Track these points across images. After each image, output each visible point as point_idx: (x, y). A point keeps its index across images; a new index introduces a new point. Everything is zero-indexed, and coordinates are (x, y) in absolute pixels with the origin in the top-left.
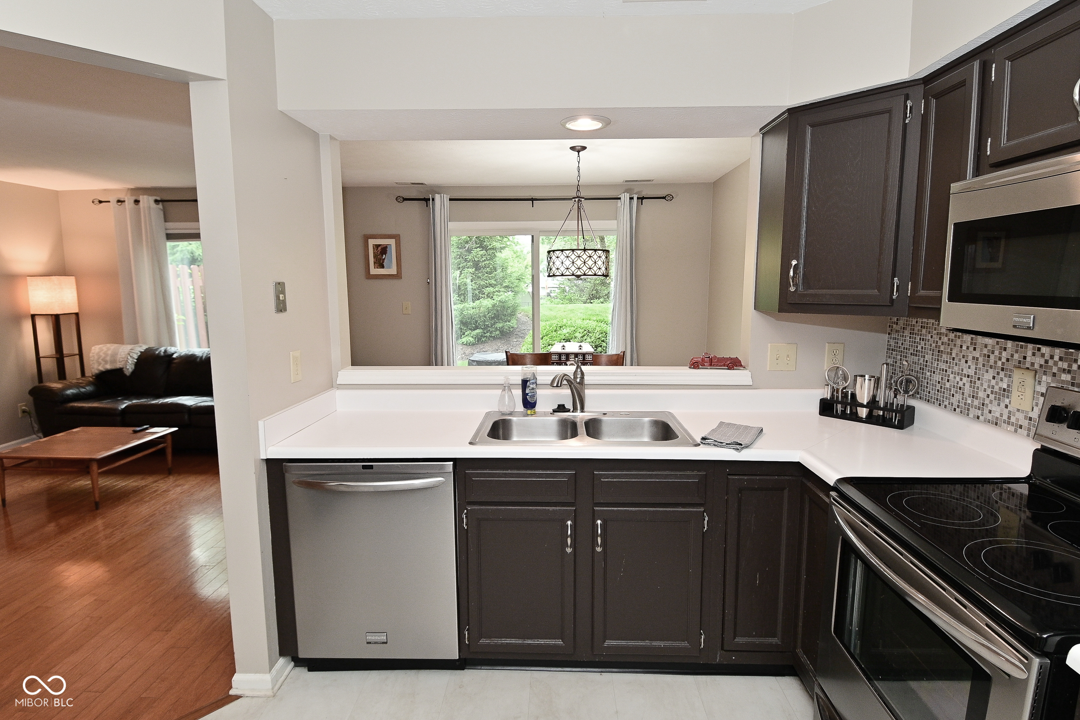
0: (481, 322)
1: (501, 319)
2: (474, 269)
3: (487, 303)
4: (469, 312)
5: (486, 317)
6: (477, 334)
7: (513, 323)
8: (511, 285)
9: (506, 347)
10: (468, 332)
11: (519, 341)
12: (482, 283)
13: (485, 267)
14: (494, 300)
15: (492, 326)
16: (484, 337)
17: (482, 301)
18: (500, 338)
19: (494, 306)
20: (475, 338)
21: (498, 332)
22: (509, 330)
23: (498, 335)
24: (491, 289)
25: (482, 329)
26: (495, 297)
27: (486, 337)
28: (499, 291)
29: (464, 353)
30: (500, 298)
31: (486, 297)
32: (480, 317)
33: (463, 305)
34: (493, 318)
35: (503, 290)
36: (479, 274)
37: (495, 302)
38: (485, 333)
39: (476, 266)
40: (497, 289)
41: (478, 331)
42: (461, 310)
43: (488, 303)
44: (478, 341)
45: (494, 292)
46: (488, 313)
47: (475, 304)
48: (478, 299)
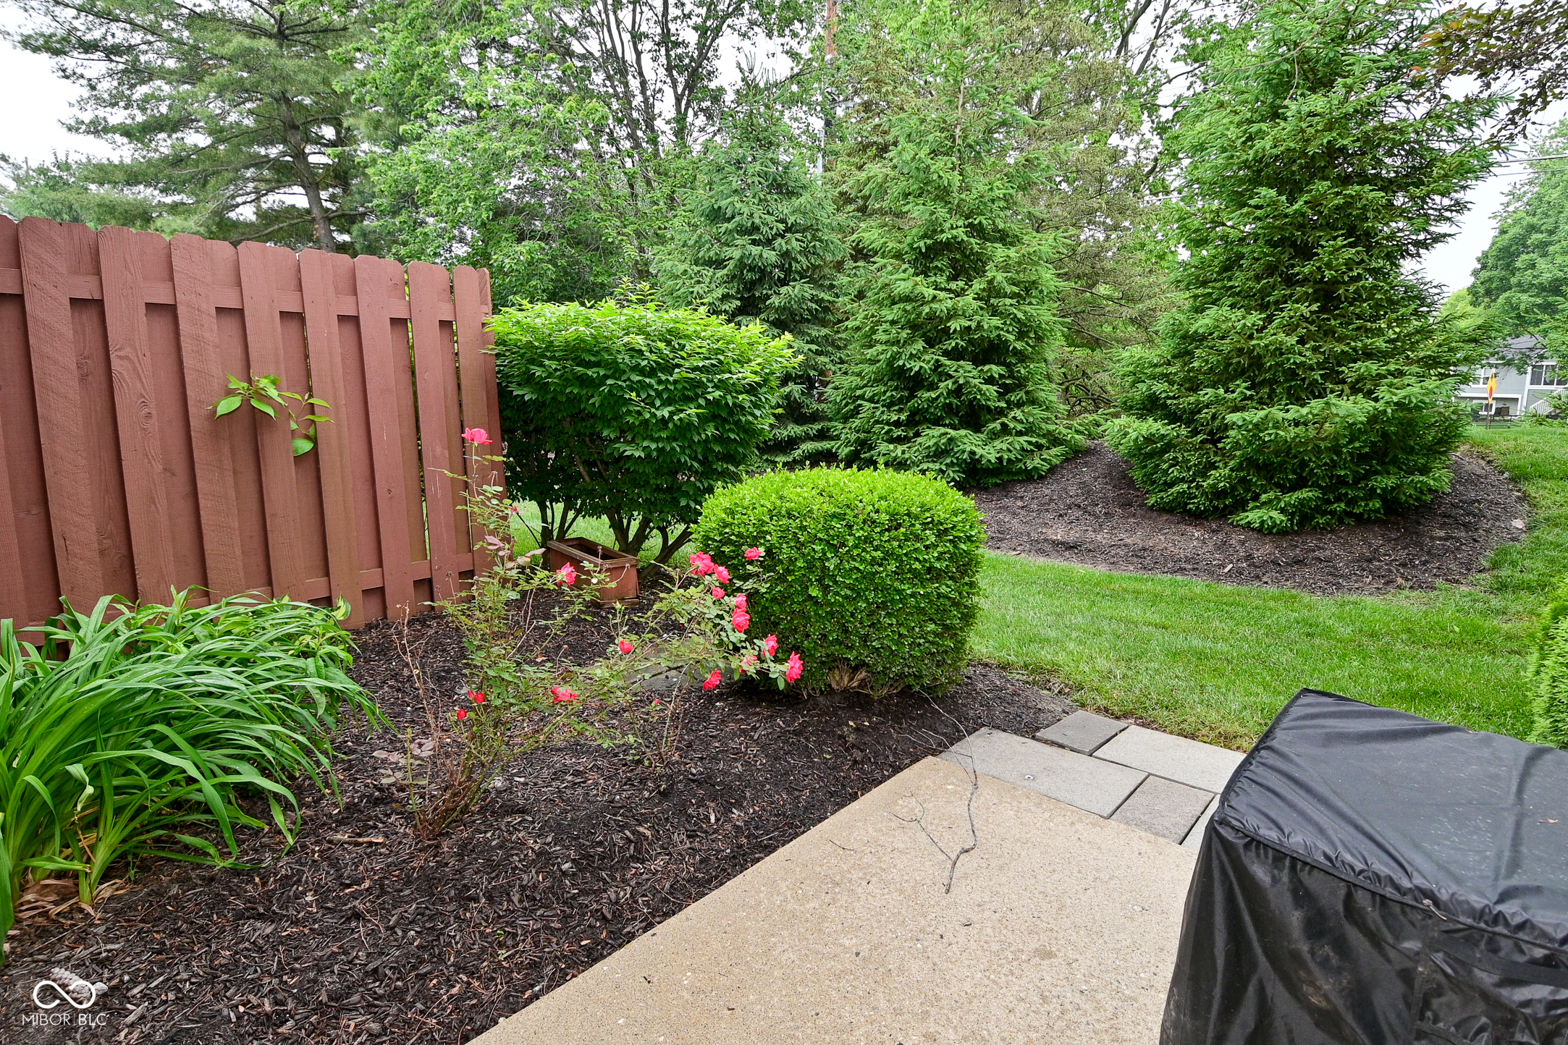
0: (1319, 467)
1: (1395, 461)
2: (1315, 307)
3: (1352, 408)
4: (1282, 433)
5: (1339, 453)
6: (1302, 502)
7: (1440, 478)
8: (1446, 356)
9: (1403, 554)
10: (1272, 495)
11: (1458, 539)
12: (1339, 348)
13: (1358, 297)
14: (1376, 400)
15: (1357, 481)
16: (1324, 513)
17: (1334, 401)
18: (1378, 521)
19: (1373, 419)
20: (1293, 514)
21: (1377, 504)
22: (1418, 499)
23: (1377, 511)
24: (1373, 367)
25: (1320, 487)
26: (1382, 391)
27: (1333, 513)
28: (1400, 374)
29: (1249, 557)
30: (1402, 393)
31: (1347, 390)
32: (1317, 451)
33: (1262, 414)
34: (1361, 458)
35: (1415, 369)
36: (1333, 322)
37: (1380, 405)
38: (1329, 502)
39: (1327, 295)
40: (1392, 367)
41: (1305, 494)
42: (1256, 425)
43: (1355, 410)
44: (1300, 524)
45: (1381, 377)
46: (1350, 442)
47: (1305, 411)
48: (1320, 396)
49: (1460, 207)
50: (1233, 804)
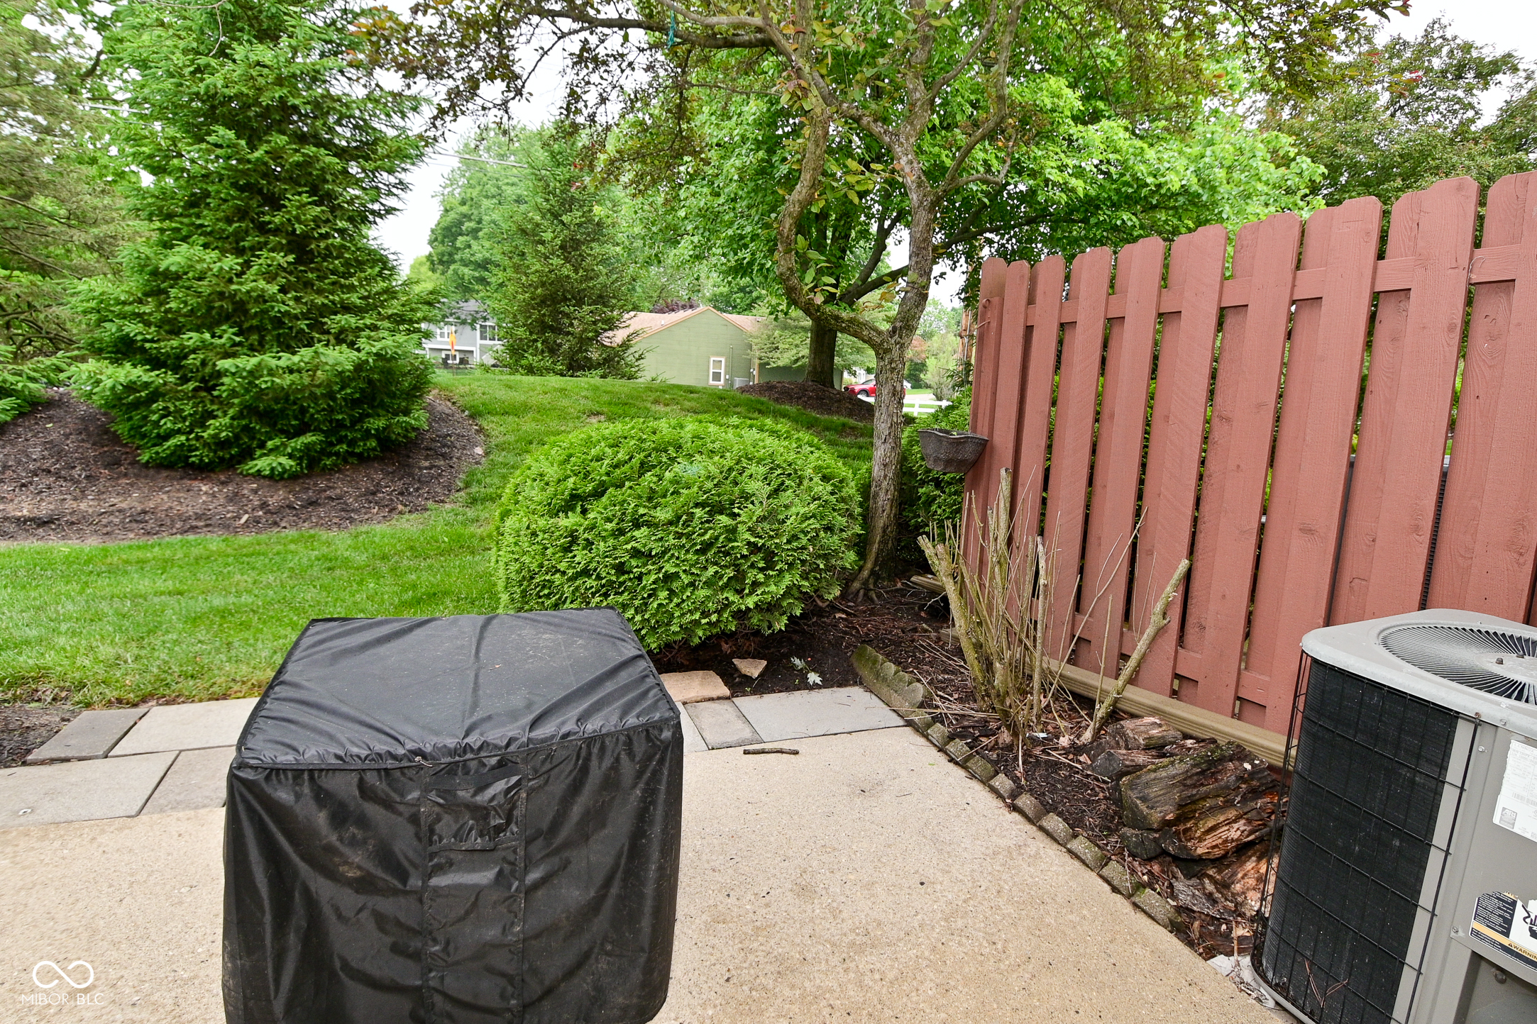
0: (318, 412)
1: (382, 405)
2: (291, 258)
3: (338, 357)
4: (277, 380)
5: (334, 399)
6: (308, 447)
7: (419, 418)
8: (409, 315)
9: (400, 484)
10: (277, 441)
11: (439, 467)
12: (319, 300)
13: (327, 255)
14: (359, 350)
15: (353, 423)
16: (330, 455)
17: (321, 350)
18: (380, 459)
19: (359, 367)
20: (301, 459)
21: (373, 443)
22: (405, 437)
23: (374, 449)
24: (350, 320)
25: (323, 431)
26: (362, 343)
27: (337, 454)
28: (374, 328)
29: (264, 505)
30: (379, 345)
31: (333, 341)
32: (313, 397)
33: (254, 361)
34: (355, 403)
35: (386, 324)
36: (310, 275)
37: (362, 355)
38: (332, 444)
39: (299, 246)
40: (368, 322)
41: (309, 438)
42: (251, 373)
43: (342, 358)
44: (310, 467)
45: (359, 329)
46: (342, 388)
47: (296, 359)
48: (310, 345)
49: (402, 185)
50: (249, 745)
